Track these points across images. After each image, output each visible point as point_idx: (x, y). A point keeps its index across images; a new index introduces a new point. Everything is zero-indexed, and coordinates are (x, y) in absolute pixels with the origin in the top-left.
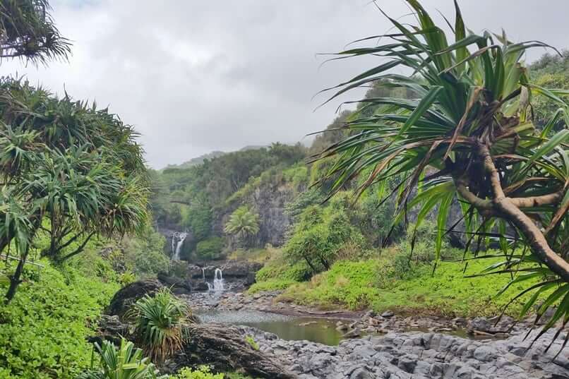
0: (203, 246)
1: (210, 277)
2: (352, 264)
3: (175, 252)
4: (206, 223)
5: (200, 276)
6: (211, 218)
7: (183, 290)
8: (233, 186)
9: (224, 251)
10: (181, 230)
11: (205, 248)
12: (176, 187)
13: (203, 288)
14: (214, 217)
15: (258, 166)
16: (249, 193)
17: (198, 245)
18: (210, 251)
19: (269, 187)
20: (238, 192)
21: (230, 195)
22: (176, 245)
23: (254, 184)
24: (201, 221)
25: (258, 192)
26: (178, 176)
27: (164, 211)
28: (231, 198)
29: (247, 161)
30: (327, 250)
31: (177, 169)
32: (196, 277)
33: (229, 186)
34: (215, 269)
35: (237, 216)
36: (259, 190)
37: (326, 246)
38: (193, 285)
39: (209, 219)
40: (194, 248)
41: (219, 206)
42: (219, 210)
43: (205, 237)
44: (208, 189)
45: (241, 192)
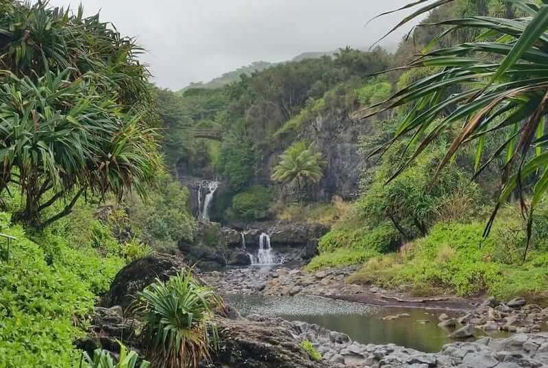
0: (241, 200)
1: (253, 245)
2: (461, 227)
3: (202, 209)
4: (246, 167)
5: (239, 245)
6: (252, 159)
7: (214, 264)
8: (284, 112)
9: (273, 207)
10: (210, 178)
11: (244, 203)
12: (202, 116)
13: (244, 262)
14: (256, 158)
15: (319, 82)
16: (306, 123)
17: (235, 199)
18: (252, 207)
19: (335, 113)
20: (292, 122)
21: (279, 125)
22: (203, 199)
23: (313, 110)
24: (238, 164)
25: (320, 121)
26: (204, 99)
27: (186, 150)
28: (281, 130)
29: (303, 75)
30: (423, 206)
31: (203, 90)
32: (233, 245)
33: (277, 113)
34: (259, 233)
35: (290, 157)
36: (321, 118)
37: (421, 200)
38: (229, 257)
39: (250, 161)
40: (228, 204)
41: (264, 142)
42: (263, 147)
43: (244, 187)
44: (248, 117)
45: (296, 121)
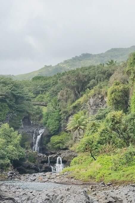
0: (55, 139)
1: (53, 162)
3: (35, 143)
4: (57, 122)
5: (47, 162)
6: (61, 118)
8: (76, 95)
11: (56, 141)
12: (41, 92)
13: (48, 170)
14: (62, 118)
15: (93, 80)
16: (86, 101)
17: (52, 138)
18: (60, 143)
19: (98, 97)
20: (79, 100)
21: (74, 102)
22: (36, 138)
23: (89, 95)
24: (53, 121)
25: (92, 101)
26: (43, 83)
28: (74, 104)
29: (86, 76)
31: (43, 77)
32: (43, 162)
33: (73, 96)
35: (75, 119)
36: (92, 99)
39: (59, 120)
40: (49, 141)
41: (66, 110)
42: (66, 112)
43: (57, 132)
44: (59, 97)
45: (81, 100)
